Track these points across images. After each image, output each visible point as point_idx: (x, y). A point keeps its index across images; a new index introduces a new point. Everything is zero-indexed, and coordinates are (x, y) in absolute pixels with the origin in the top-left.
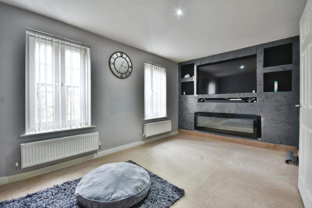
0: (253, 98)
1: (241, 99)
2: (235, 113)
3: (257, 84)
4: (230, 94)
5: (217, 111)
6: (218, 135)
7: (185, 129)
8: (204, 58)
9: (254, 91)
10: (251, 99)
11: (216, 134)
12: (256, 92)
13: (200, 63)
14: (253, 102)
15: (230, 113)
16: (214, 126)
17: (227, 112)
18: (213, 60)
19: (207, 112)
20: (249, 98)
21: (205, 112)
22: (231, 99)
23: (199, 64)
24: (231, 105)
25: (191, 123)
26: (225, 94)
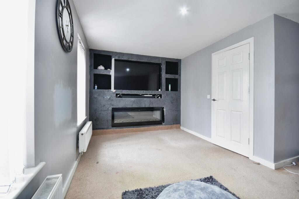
0: (158, 95)
1: (152, 96)
2: (149, 107)
3: (162, 85)
4: (146, 91)
5: (135, 106)
6: (136, 127)
7: (101, 129)
8: (123, 54)
9: (160, 90)
10: (157, 95)
11: (134, 127)
12: (161, 90)
13: (119, 57)
14: (158, 97)
15: (145, 107)
16: (132, 120)
17: (143, 106)
18: (131, 59)
19: (125, 107)
20: (156, 95)
21: (124, 107)
22: (145, 95)
23: (117, 58)
24: (146, 100)
25: (107, 121)
26: (142, 91)
